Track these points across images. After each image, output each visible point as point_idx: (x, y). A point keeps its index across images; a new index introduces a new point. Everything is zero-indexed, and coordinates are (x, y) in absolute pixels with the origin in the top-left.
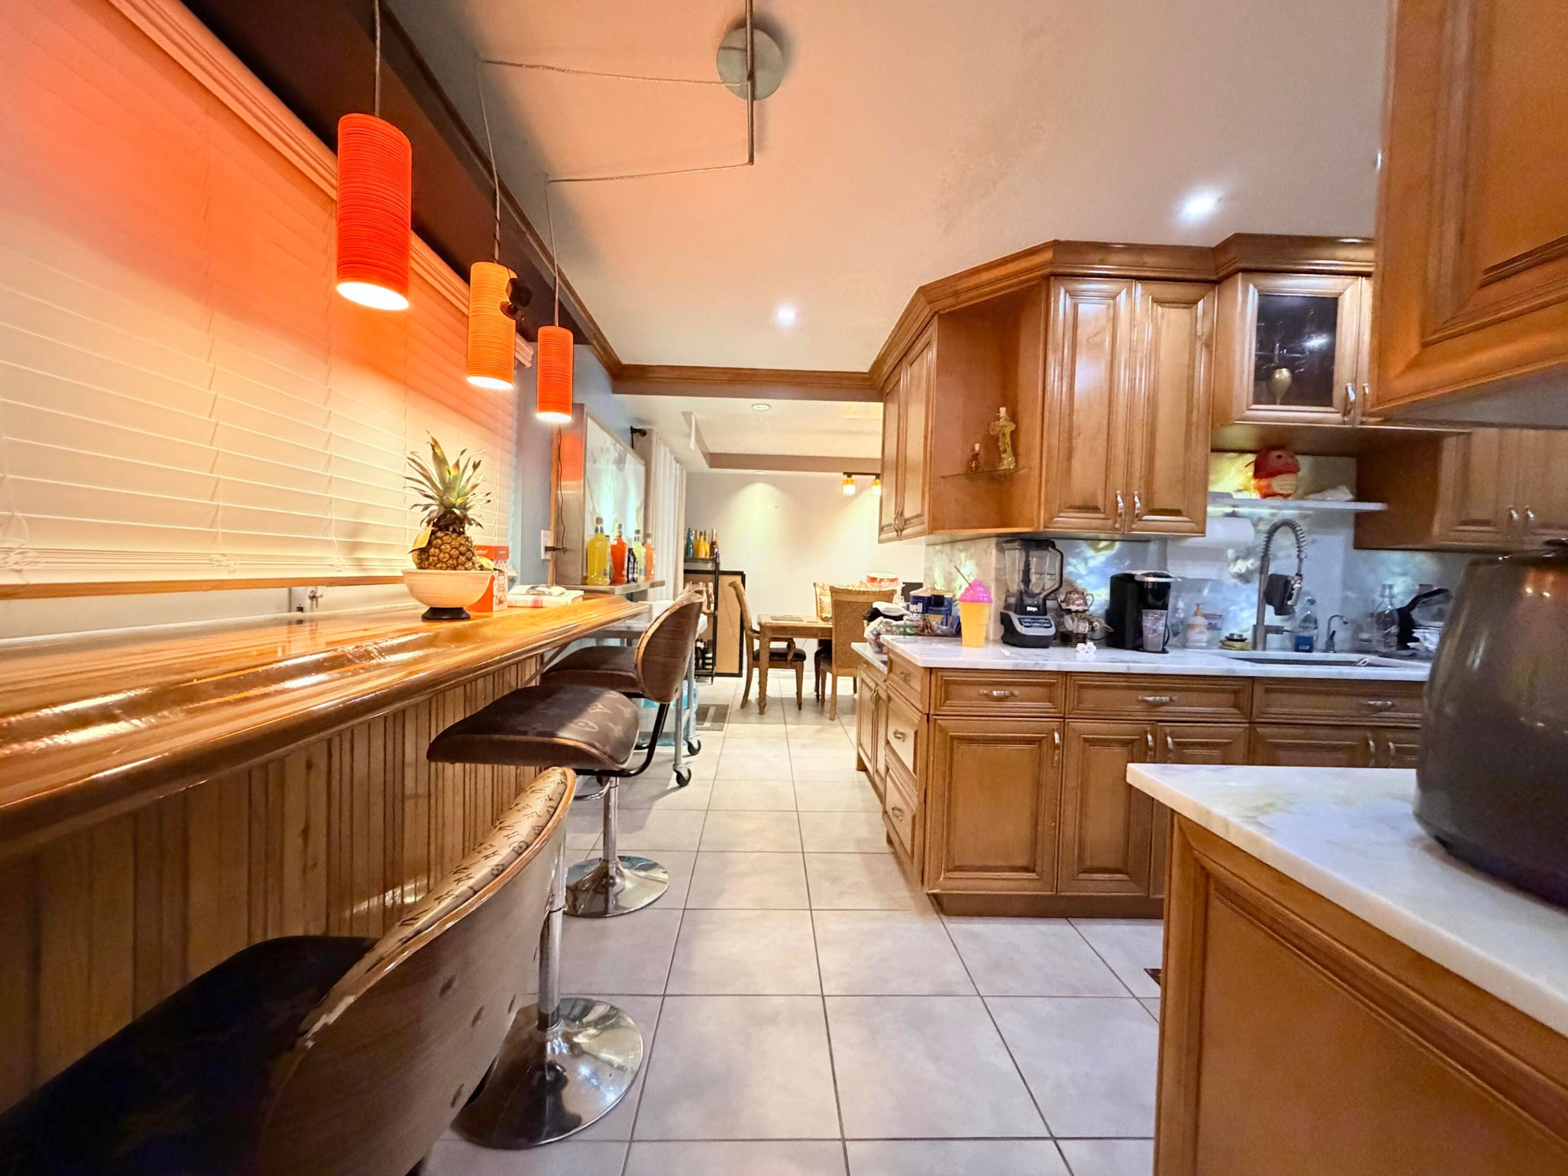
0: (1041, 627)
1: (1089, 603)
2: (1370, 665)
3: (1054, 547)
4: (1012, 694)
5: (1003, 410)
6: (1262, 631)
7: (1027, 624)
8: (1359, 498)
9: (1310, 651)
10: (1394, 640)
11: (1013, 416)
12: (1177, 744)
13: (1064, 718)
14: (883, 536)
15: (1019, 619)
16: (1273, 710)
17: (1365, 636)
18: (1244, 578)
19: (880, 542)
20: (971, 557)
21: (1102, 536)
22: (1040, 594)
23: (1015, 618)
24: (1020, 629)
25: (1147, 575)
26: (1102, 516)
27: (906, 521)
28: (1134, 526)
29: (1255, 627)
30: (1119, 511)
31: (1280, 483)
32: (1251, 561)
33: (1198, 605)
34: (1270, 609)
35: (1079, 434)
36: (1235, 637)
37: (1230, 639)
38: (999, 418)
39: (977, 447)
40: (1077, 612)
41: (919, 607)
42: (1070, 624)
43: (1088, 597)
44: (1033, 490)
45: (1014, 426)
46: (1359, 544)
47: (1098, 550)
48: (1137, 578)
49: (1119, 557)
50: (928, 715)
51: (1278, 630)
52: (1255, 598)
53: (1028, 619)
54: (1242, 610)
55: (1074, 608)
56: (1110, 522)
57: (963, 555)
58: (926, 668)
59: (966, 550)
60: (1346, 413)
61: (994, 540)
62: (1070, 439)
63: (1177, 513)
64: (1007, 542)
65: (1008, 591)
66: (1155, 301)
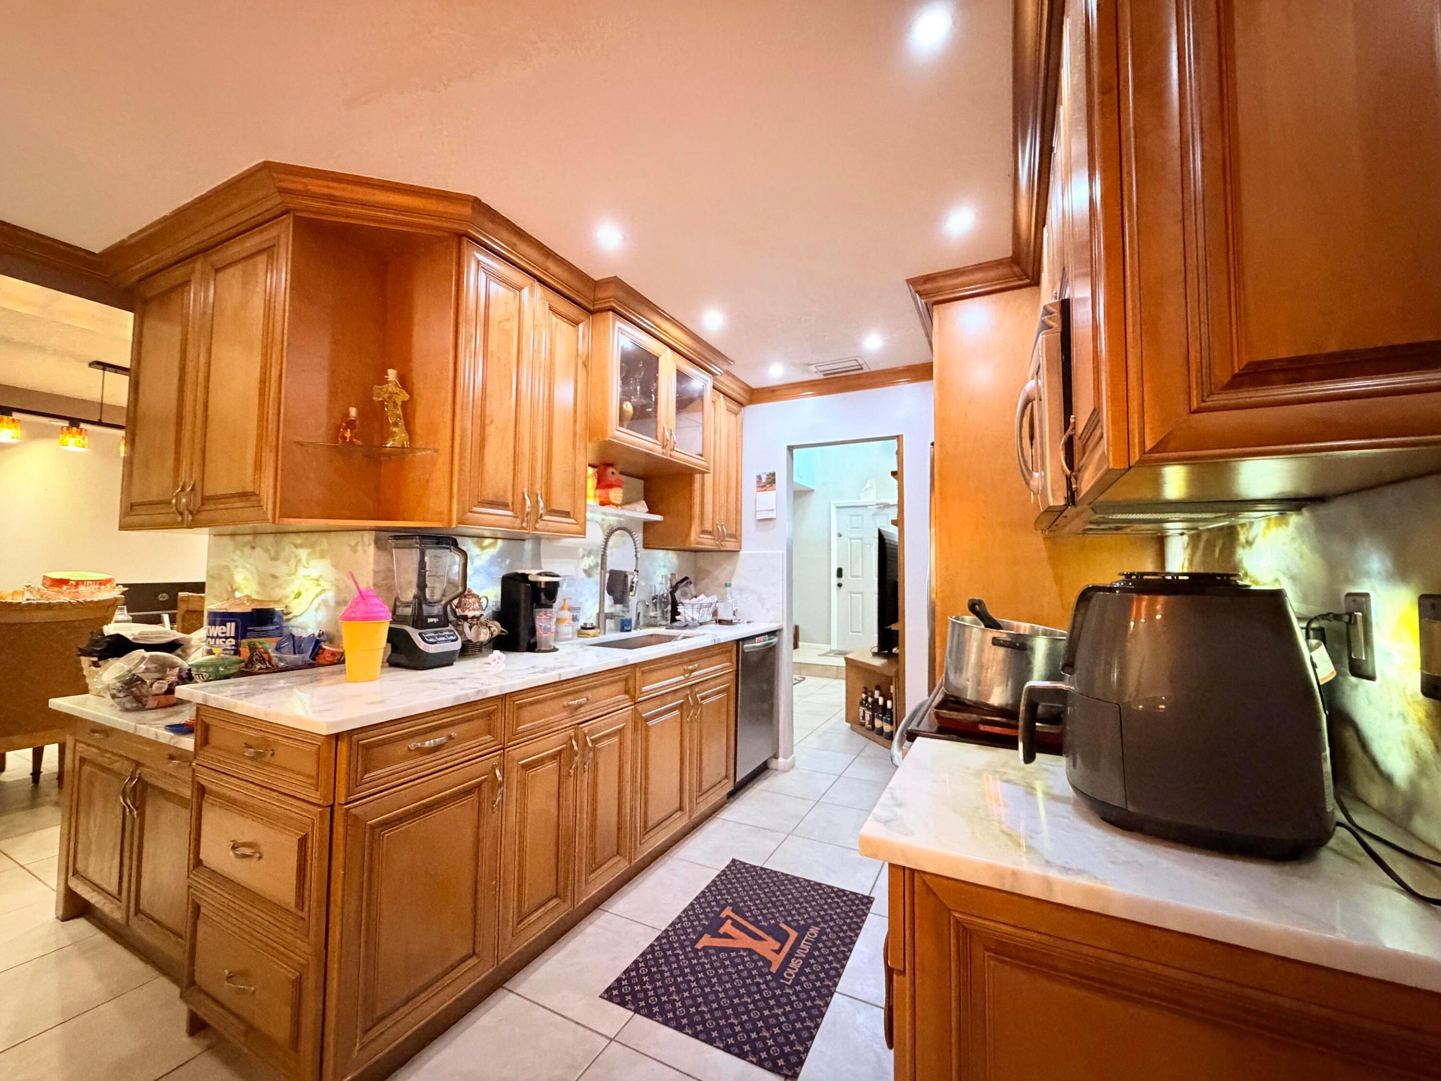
0: (446, 641)
1: (484, 605)
2: (685, 638)
3: (455, 544)
4: (450, 738)
5: (392, 374)
6: (603, 616)
7: (432, 640)
8: (651, 511)
9: (629, 631)
10: (669, 616)
11: (404, 382)
12: (593, 741)
13: (503, 749)
14: (130, 520)
15: (420, 634)
16: (644, 689)
17: (652, 614)
18: (588, 573)
19: (122, 527)
20: (323, 555)
21: (487, 534)
22: (441, 601)
23: (414, 633)
24: (422, 645)
25: (540, 574)
26: (510, 513)
27: (205, 500)
28: (537, 526)
29: (598, 615)
30: (528, 510)
31: (616, 495)
32: (592, 557)
33: (564, 600)
34: (608, 599)
35: (492, 422)
36: (588, 626)
37: (584, 628)
38: (386, 382)
39: (353, 412)
40: (473, 617)
41: (230, 628)
42: (470, 635)
43: (484, 600)
44: (440, 478)
45: (407, 397)
46: (646, 546)
47: (483, 548)
48: (530, 578)
49: (502, 555)
50: (332, 806)
51: (611, 616)
52: (596, 590)
53: (429, 633)
54: (587, 600)
55: (470, 614)
56: (518, 520)
57: (303, 553)
58: (328, 736)
59: (312, 546)
60: (664, 447)
61: (369, 537)
62: (483, 426)
63: (567, 514)
64: (396, 538)
65: (397, 599)
66: (551, 309)
